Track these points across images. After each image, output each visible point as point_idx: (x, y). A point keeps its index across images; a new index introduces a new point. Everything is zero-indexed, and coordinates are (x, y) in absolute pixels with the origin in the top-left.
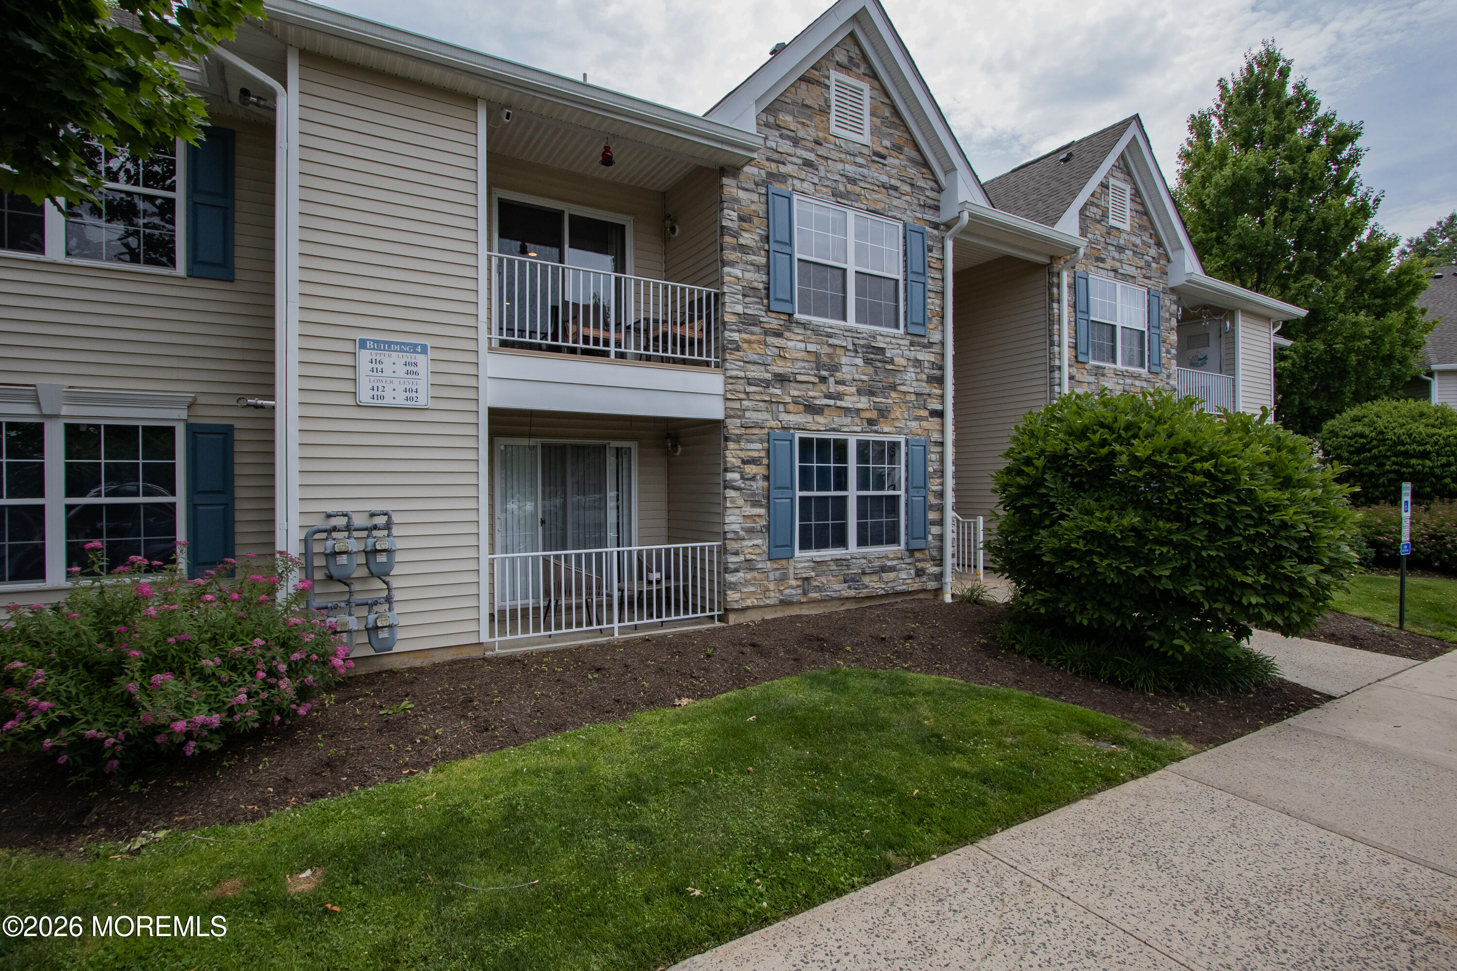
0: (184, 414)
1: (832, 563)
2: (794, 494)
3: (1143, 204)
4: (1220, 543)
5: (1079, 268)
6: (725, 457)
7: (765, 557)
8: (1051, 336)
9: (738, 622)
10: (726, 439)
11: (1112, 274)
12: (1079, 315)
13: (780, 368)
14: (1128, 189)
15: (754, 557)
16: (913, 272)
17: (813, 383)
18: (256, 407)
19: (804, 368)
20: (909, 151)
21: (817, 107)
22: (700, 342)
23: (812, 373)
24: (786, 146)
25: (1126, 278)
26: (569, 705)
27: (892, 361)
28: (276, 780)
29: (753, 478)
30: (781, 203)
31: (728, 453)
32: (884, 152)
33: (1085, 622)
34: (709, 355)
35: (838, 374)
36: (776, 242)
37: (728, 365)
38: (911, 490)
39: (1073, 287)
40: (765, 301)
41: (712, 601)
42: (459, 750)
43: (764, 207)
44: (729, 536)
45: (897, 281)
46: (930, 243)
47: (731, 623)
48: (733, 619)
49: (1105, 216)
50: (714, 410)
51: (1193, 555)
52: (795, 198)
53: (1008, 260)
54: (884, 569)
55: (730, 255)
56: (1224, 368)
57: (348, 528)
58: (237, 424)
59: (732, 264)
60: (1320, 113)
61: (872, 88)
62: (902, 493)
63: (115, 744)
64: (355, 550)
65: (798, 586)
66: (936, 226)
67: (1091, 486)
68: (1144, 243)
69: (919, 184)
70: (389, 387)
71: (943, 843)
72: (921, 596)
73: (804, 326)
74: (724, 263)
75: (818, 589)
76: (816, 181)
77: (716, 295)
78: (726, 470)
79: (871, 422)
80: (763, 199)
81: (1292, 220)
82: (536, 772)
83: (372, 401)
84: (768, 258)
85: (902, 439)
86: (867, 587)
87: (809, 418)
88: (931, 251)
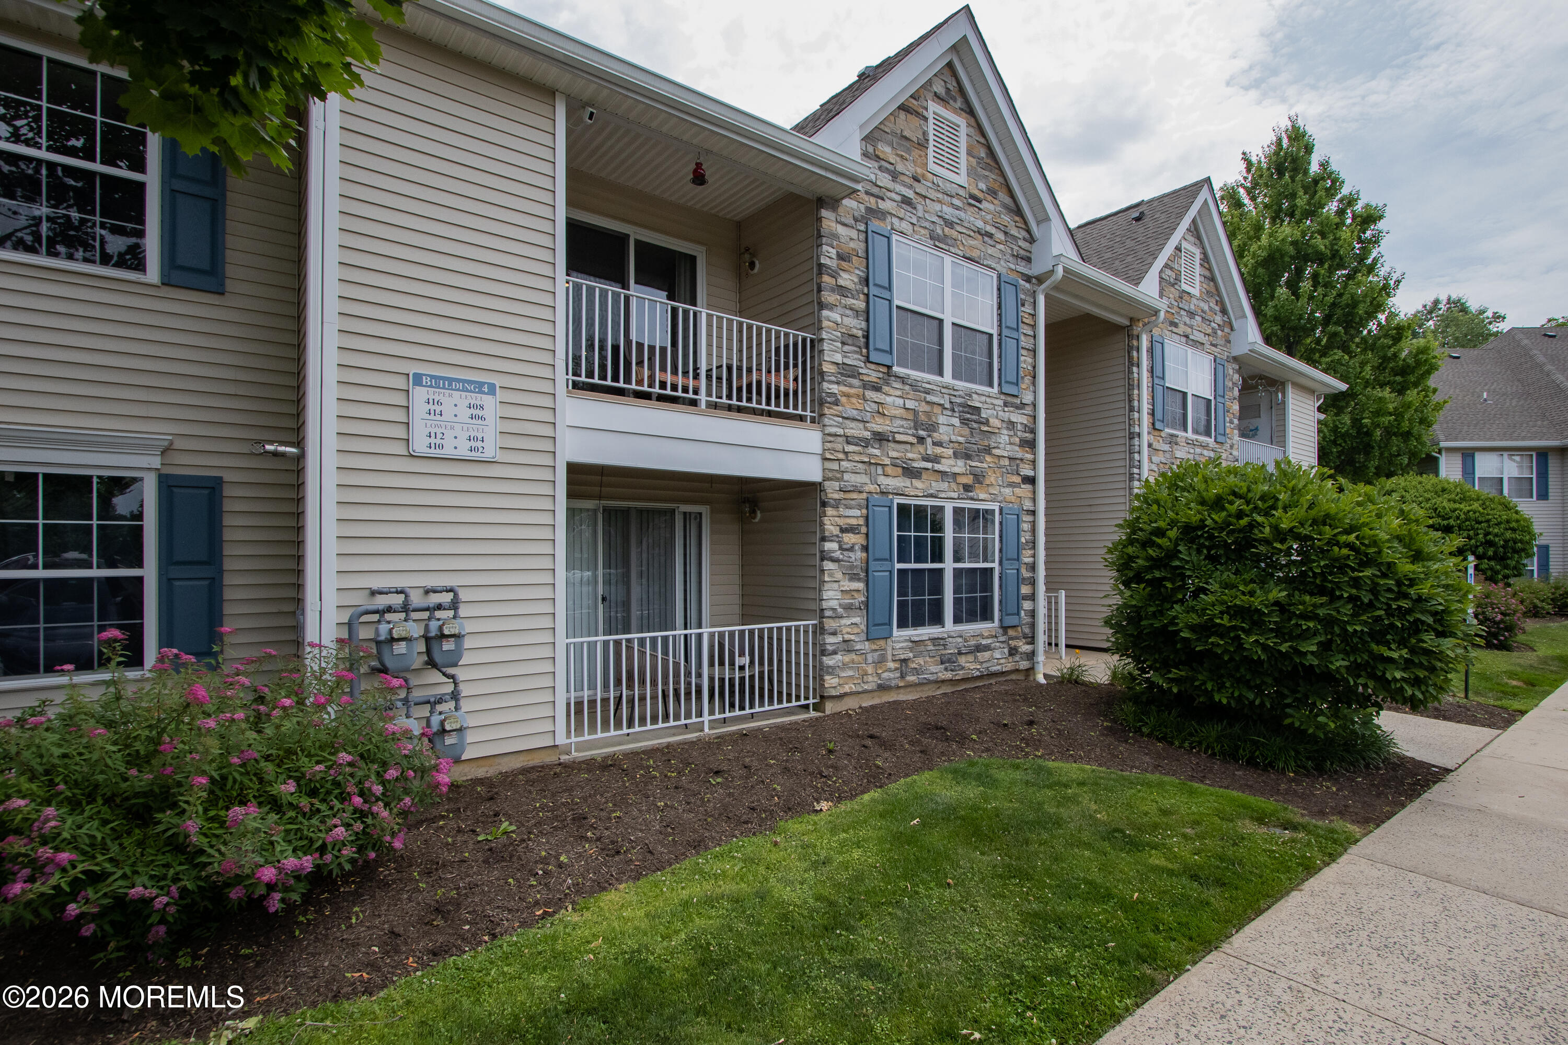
0: (156, 462)
1: (929, 643)
2: (893, 566)
3: (1210, 269)
4: (1364, 618)
5: (1156, 332)
6: (822, 524)
7: (863, 636)
8: (1131, 401)
9: (834, 711)
10: (824, 504)
11: (1183, 339)
12: (1156, 381)
13: (879, 425)
14: (1197, 252)
15: (852, 637)
16: (1007, 327)
17: (912, 444)
18: (275, 454)
19: (902, 426)
20: (1003, 196)
21: (915, 139)
22: (796, 393)
23: (910, 432)
24: (884, 180)
25: (1197, 344)
26: (700, 816)
27: (987, 423)
28: (380, 937)
29: (851, 549)
30: (880, 242)
31: (826, 520)
32: (980, 195)
33: (1225, 701)
34: (804, 409)
35: (935, 435)
36: (876, 285)
37: (826, 421)
38: (1005, 562)
39: (1151, 351)
40: (864, 351)
41: (807, 688)
42: (594, 881)
43: (863, 245)
44: (827, 613)
45: (991, 335)
46: (1023, 297)
47: (828, 712)
48: (830, 707)
49: (1178, 279)
50: (810, 471)
51: (1337, 630)
52: (894, 238)
53: (1088, 318)
54: (979, 648)
55: (829, 297)
56: (1275, 440)
57: (406, 608)
58: (227, 476)
59: (831, 307)
60: (1345, 191)
61: (969, 125)
62: (995, 565)
63: (168, 904)
64: (416, 635)
65: (896, 669)
66: (1028, 279)
67: (1228, 558)
68: (1211, 309)
69: (1012, 232)
70: (449, 434)
71: (1190, 951)
72: (1014, 677)
73: (903, 380)
74: (822, 306)
75: (916, 671)
76: (914, 221)
77: (812, 341)
78: (823, 539)
79: (967, 488)
80: (862, 236)
81: (1324, 296)
82: (710, 901)
83: (428, 450)
84: (868, 303)
85: (995, 507)
86: (963, 668)
87: (907, 482)
88: (1023, 305)
